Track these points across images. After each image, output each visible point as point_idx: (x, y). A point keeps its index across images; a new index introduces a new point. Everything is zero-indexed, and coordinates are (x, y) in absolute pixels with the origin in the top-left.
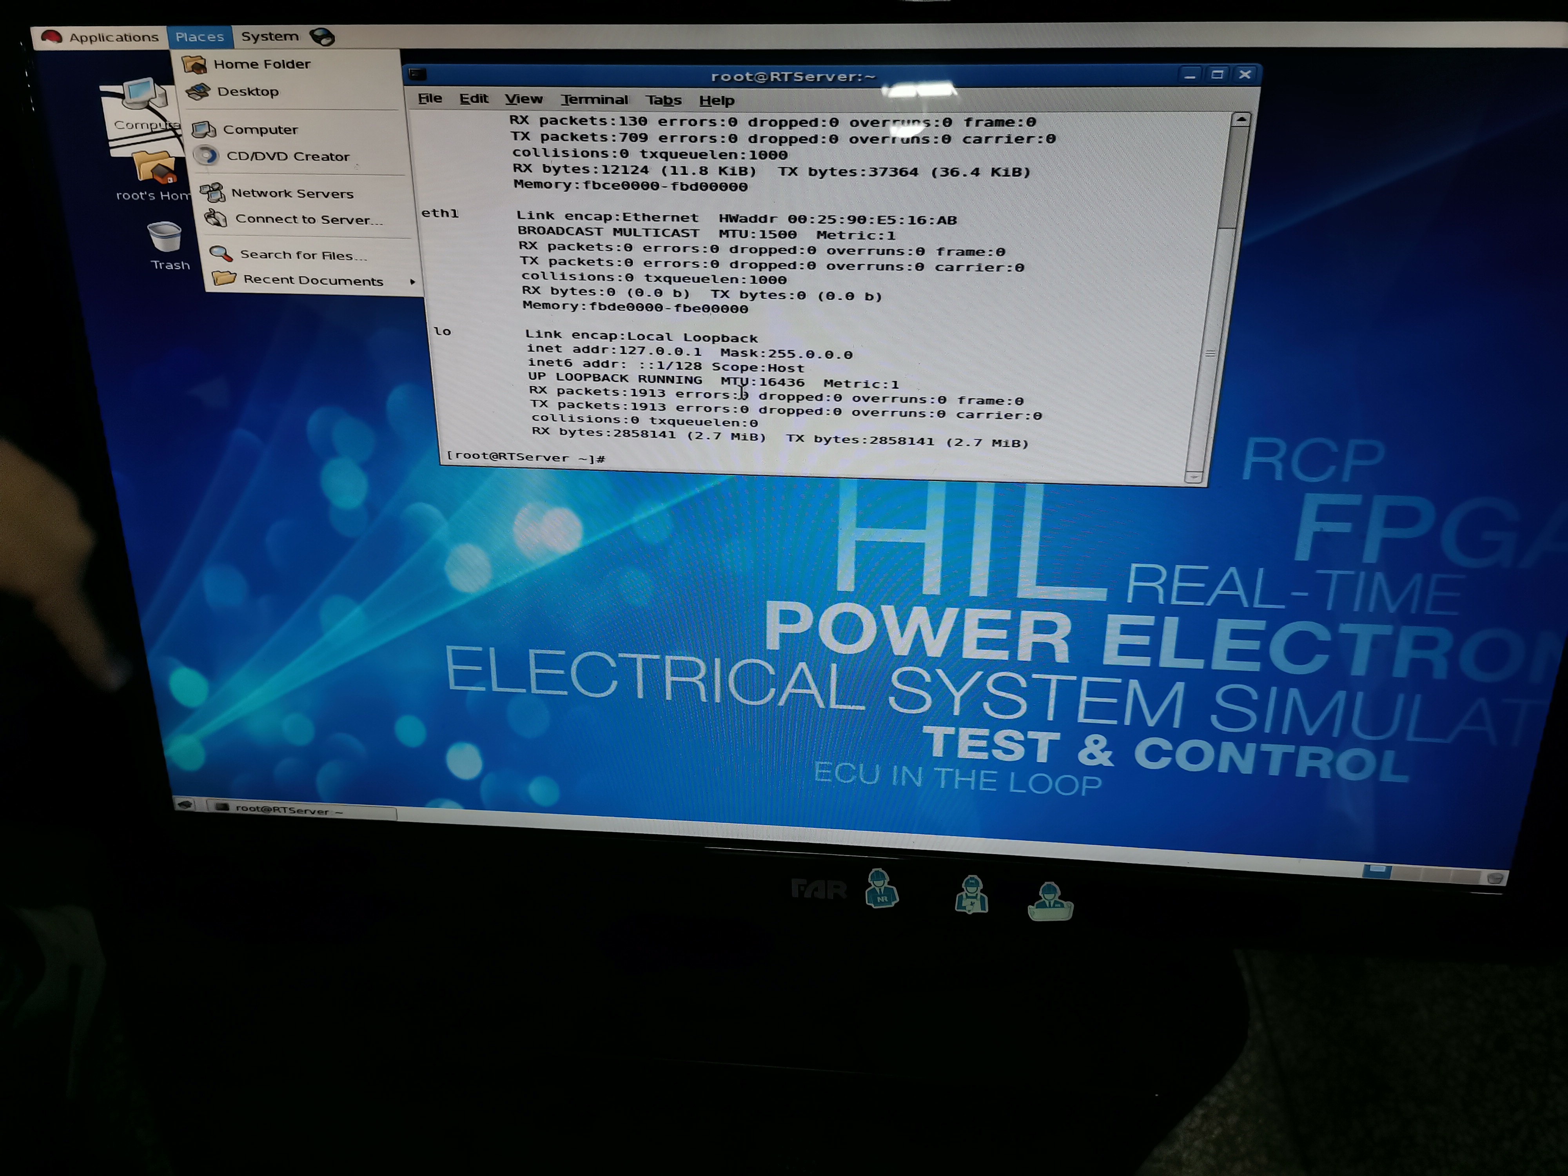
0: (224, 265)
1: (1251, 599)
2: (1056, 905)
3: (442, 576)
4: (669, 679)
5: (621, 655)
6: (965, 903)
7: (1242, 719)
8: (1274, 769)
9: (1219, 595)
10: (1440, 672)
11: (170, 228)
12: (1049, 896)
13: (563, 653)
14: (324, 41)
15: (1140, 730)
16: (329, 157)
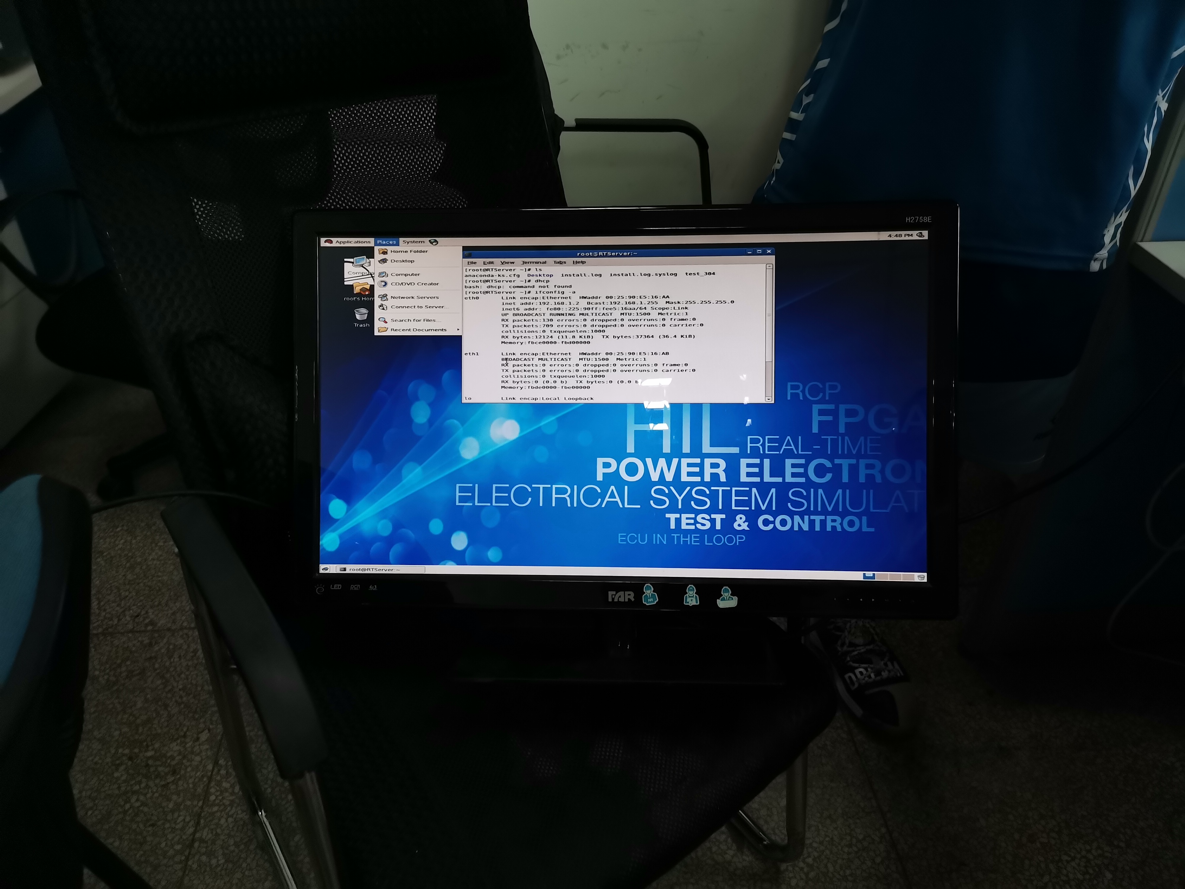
0: (383, 325)
1: (797, 450)
2: (730, 599)
3: (458, 452)
4: (554, 496)
5: (533, 486)
6: (689, 600)
7: (801, 505)
8: (817, 528)
9: (784, 449)
10: (879, 479)
11: (364, 311)
12: (726, 594)
13: (508, 485)
14: (434, 244)
15: (759, 512)
16: (431, 284)
